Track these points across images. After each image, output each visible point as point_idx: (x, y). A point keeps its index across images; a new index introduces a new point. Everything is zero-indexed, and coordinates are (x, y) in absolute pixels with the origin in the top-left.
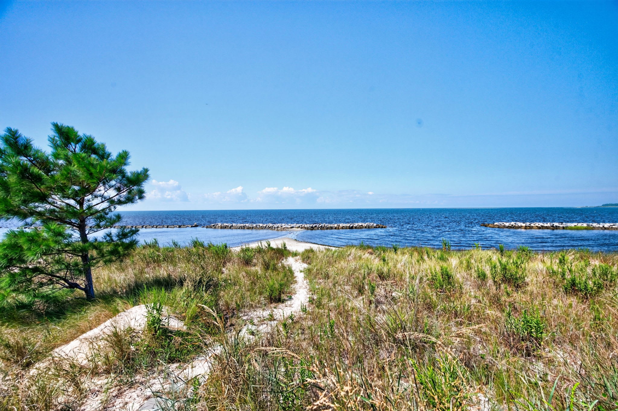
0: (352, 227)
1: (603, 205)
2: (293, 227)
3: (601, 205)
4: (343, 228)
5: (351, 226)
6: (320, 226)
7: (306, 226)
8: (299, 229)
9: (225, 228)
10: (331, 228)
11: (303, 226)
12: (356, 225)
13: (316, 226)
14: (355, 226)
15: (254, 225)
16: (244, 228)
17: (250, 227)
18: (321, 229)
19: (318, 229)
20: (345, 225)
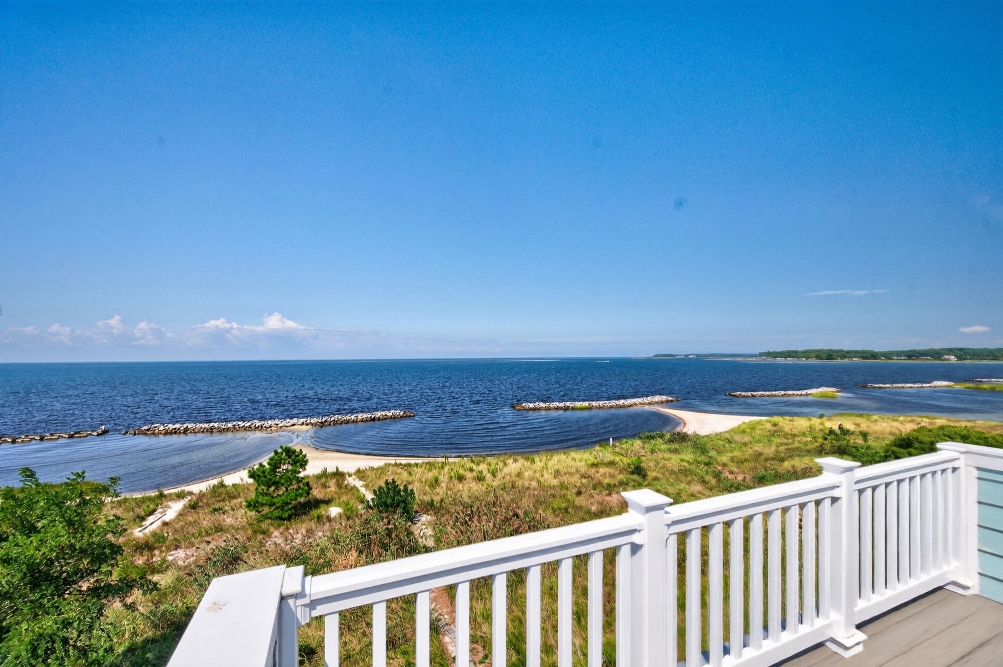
0: (374, 418)
1: (655, 356)
2: (294, 425)
3: (652, 356)
4: (362, 421)
5: (373, 416)
6: (332, 419)
7: (312, 421)
8: (304, 427)
9: (175, 433)
10: (348, 422)
11: (308, 421)
12: (379, 414)
13: (326, 421)
14: (377, 416)
15: (230, 425)
16: (211, 430)
17: (224, 429)
18: (334, 424)
19: (330, 425)
20: (365, 416)
